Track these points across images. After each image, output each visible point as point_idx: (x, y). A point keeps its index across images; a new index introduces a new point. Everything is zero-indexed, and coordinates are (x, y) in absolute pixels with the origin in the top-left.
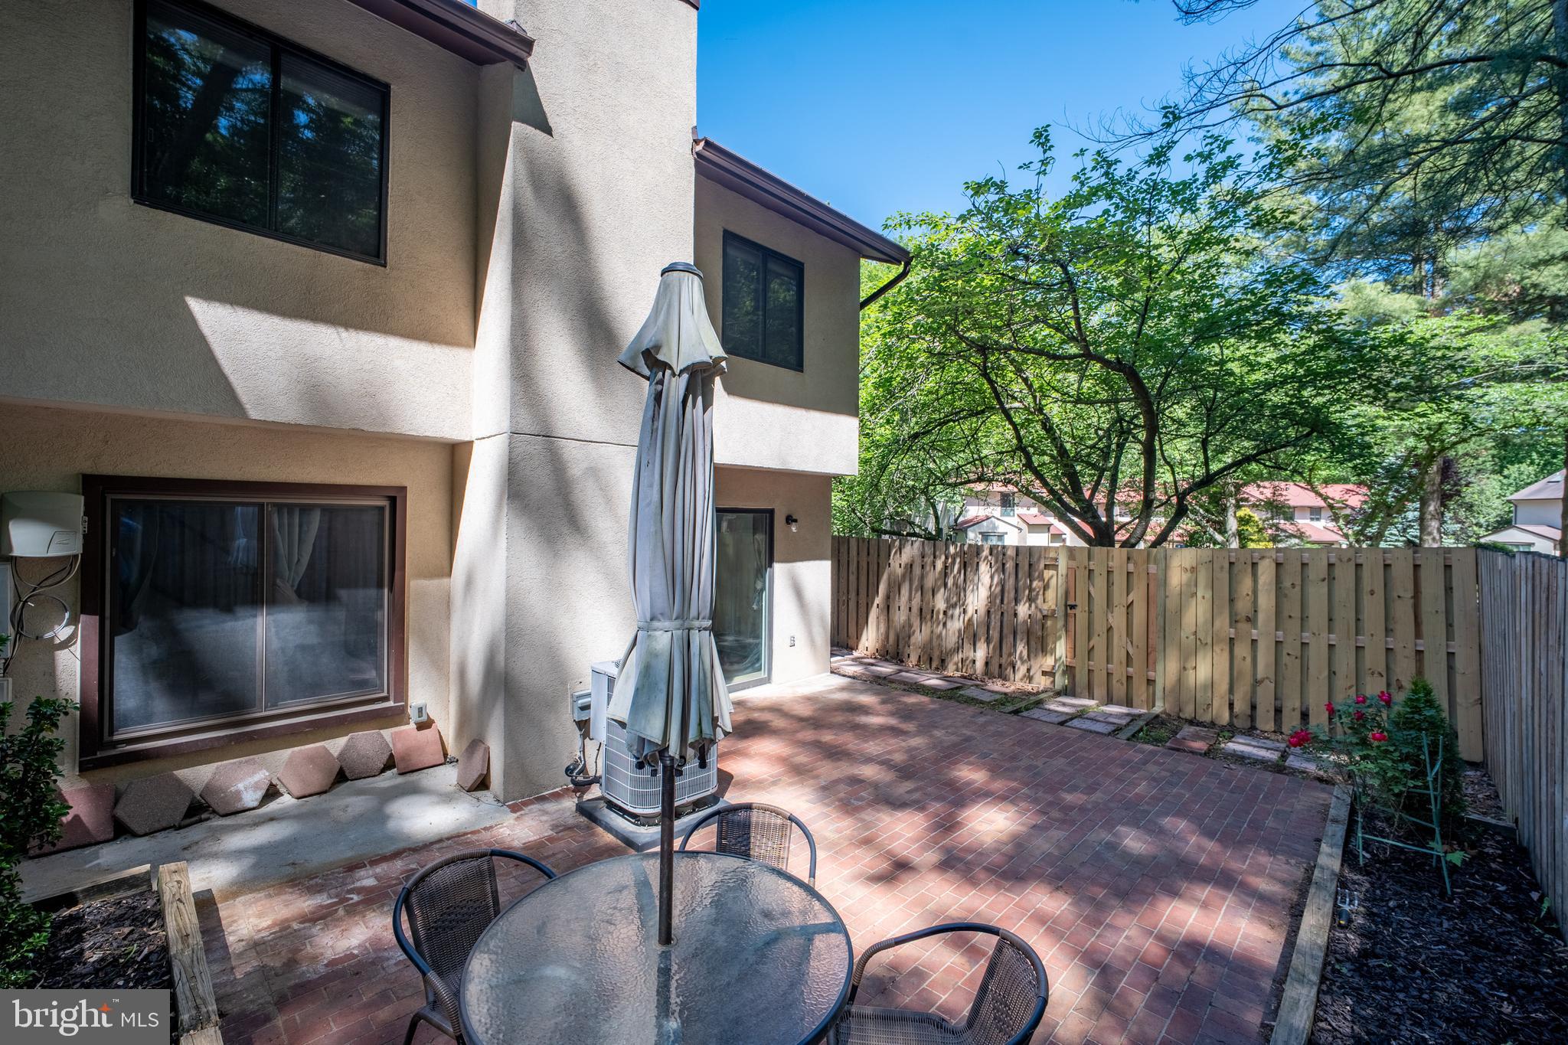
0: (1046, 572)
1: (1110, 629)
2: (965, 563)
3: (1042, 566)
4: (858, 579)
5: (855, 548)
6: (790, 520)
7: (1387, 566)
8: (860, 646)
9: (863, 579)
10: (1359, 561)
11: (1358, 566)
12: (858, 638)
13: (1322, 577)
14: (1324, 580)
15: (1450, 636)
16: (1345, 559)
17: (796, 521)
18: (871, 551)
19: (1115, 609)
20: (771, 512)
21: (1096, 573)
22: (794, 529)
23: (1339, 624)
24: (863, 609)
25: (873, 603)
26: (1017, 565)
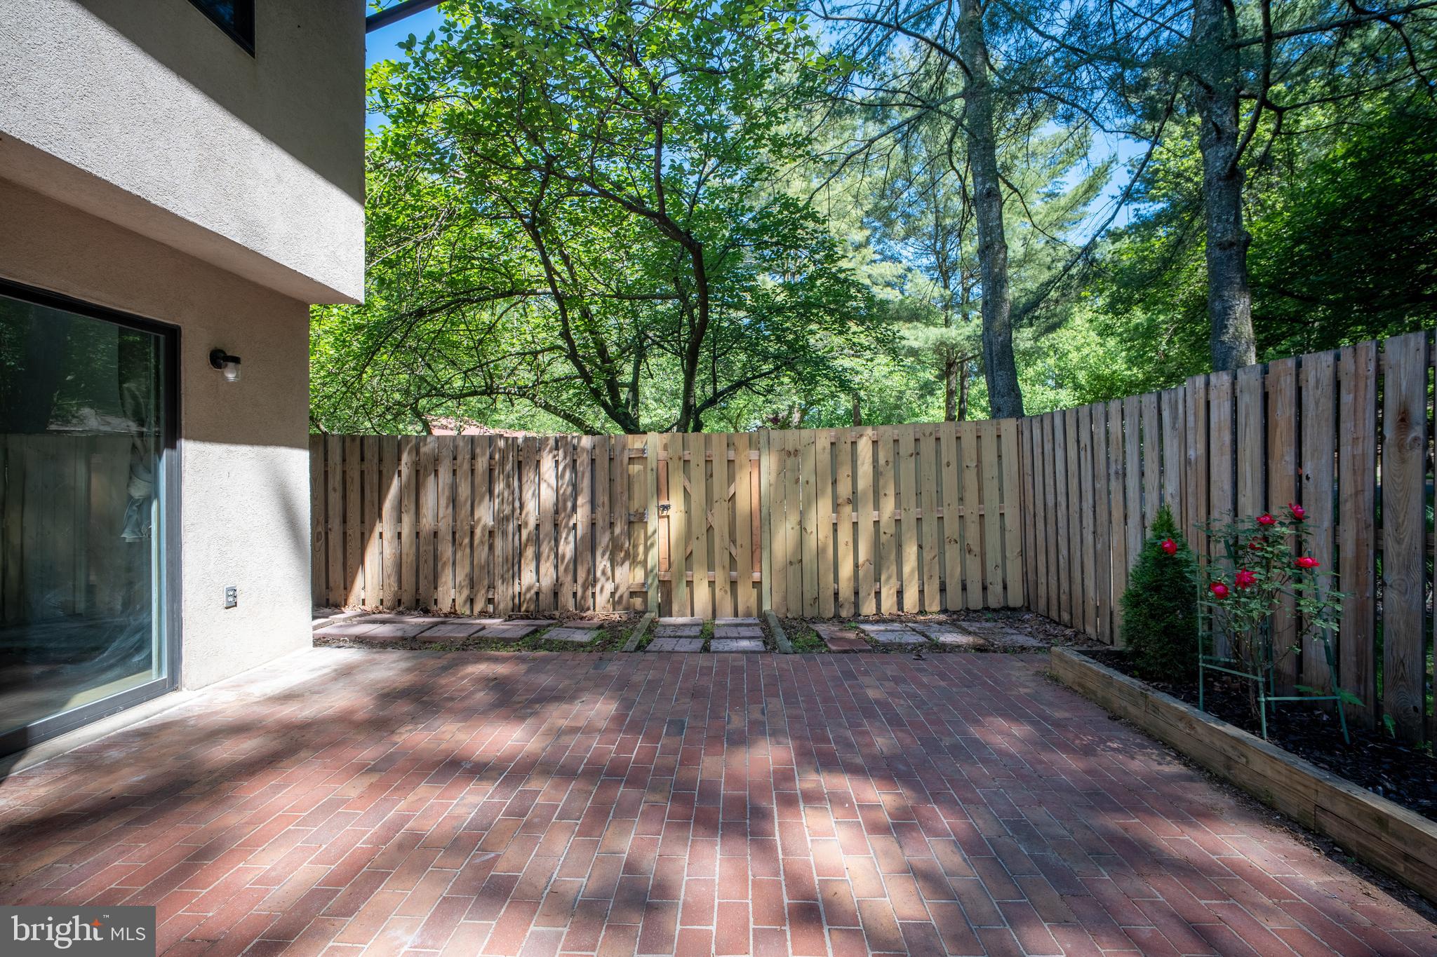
0: (631, 467)
1: (710, 529)
2: (520, 463)
3: (626, 460)
4: (344, 497)
5: (338, 451)
6: (219, 358)
7: (958, 438)
8: (353, 599)
9: (354, 497)
10: (938, 436)
11: (938, 439)
12: (347, 587)
13: (910, 452)
14: (911, 455)
15: (1002, 501)
16: (927, 434)
17: (236, 360)
18: (368, 455)
19: (716, 505)
20: (172, 335)
21: (693, 464)
22: (231, 376)
23: (925, 498)
24: (354, 544)
25: (371, 531)
26: (593, 461)
